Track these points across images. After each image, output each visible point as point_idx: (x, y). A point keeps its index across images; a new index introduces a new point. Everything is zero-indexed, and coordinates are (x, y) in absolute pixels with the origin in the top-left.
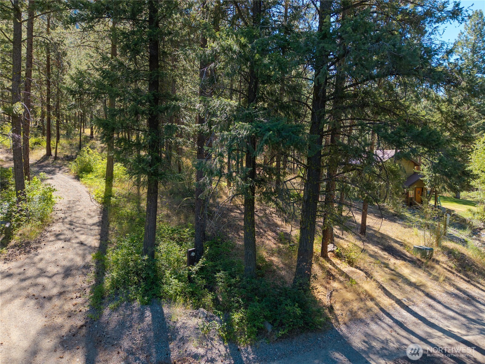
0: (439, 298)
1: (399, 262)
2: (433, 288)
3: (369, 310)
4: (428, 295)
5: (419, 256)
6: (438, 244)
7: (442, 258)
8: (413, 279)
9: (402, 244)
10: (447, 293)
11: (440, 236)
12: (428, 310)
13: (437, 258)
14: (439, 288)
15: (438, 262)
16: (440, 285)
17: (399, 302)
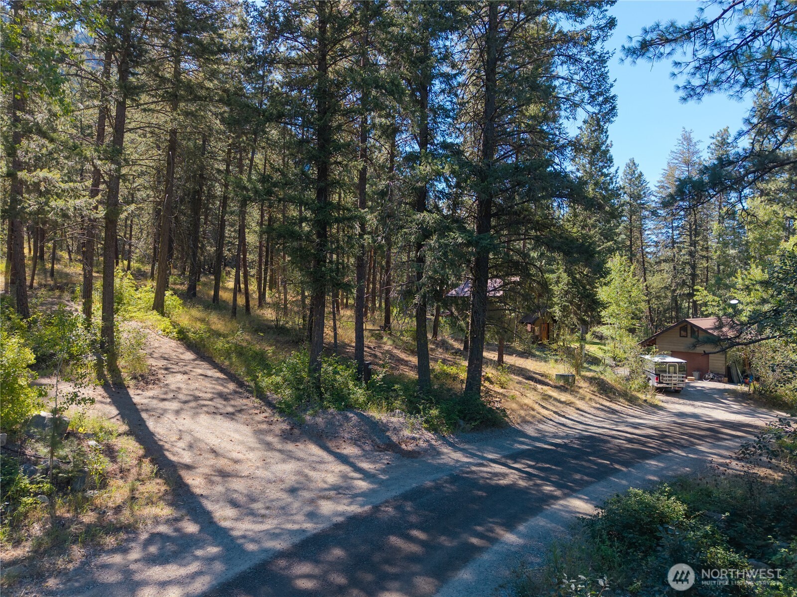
0: (589, 411)
1: (545, 388)
2: (580, 404)
3: (534, 417)
4: (578, 409)
5: (562, 383)
6: (578, 373)
7: (582, 384)
8: (563, 399)
9: (542, 375)
10: (595, 408)
11: (578, 367)
12: (582, 418)
13: (579, 385)
14: (587, 405)
15: (580, 388)
16: (587, 403)
17: (555, 413)
